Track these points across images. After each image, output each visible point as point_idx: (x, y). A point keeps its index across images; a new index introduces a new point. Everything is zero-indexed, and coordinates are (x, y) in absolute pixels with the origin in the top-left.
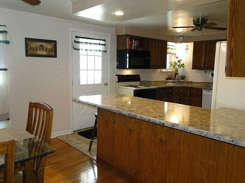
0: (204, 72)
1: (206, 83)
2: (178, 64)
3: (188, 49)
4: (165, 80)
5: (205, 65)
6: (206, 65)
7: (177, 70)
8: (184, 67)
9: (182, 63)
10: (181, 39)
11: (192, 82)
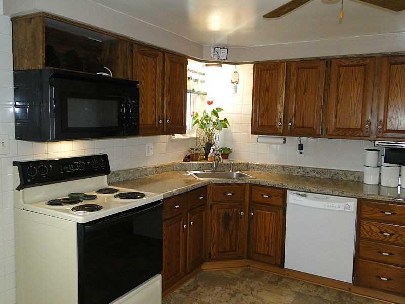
0: (282, 141)
1: (283, 167)
2: (214, 118)
3: (237, 82)
4: (181, 161)
5: (285, 122)
6: (290, 124)
7: (210, 135)
8: (226, 127)
9: (221, 117)
10: (223, 53)
11: (247, 164)
